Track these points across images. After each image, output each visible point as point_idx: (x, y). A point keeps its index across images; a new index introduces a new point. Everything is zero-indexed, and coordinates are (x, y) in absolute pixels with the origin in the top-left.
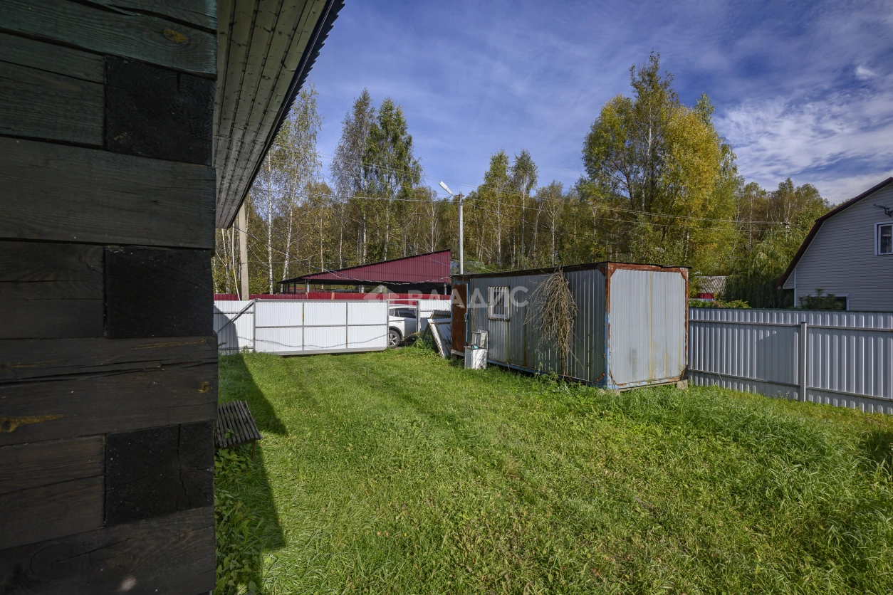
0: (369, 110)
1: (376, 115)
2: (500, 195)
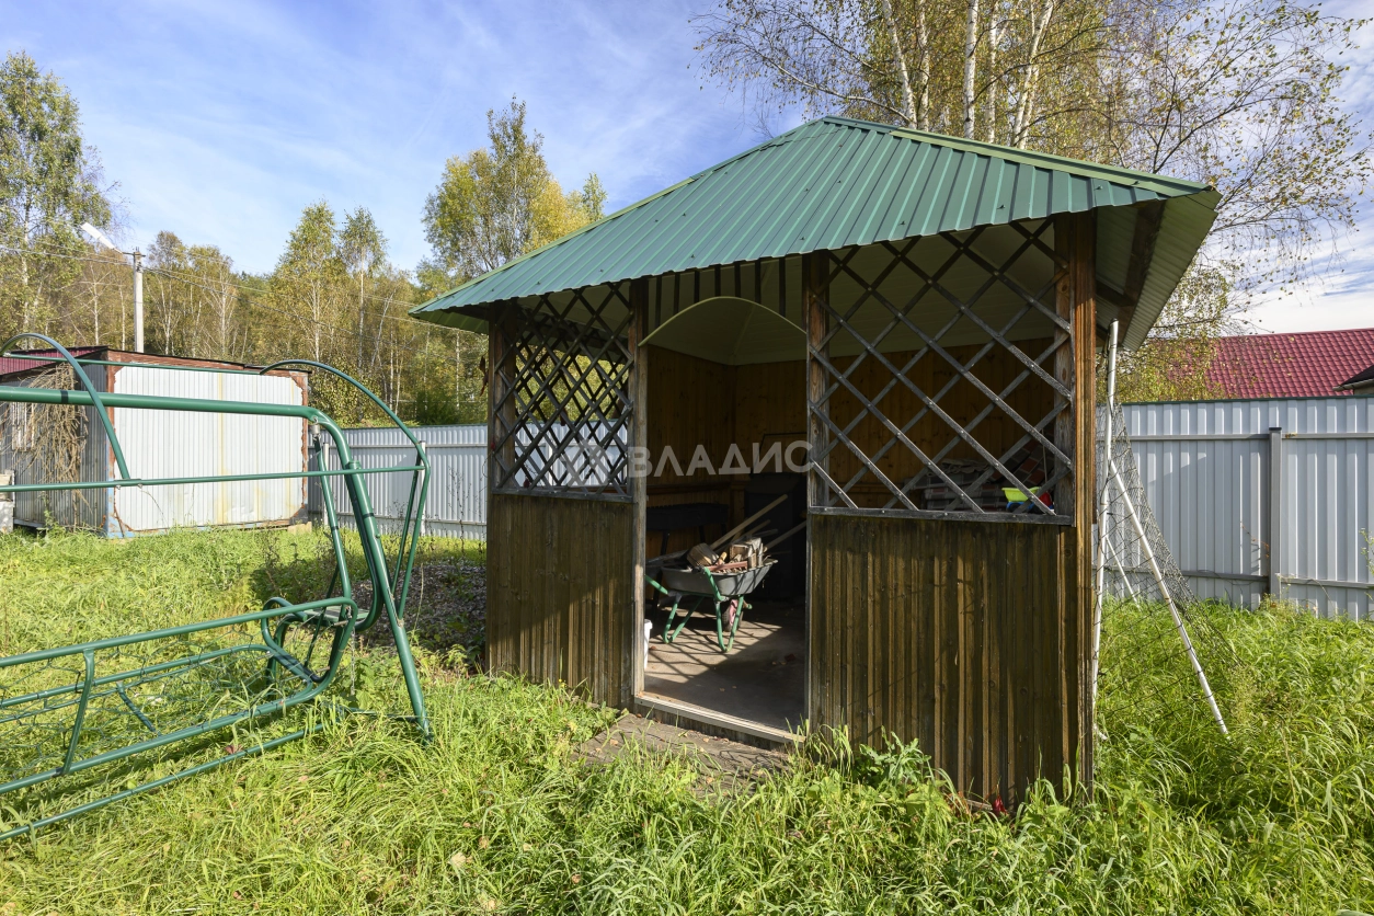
2: (314, 274)
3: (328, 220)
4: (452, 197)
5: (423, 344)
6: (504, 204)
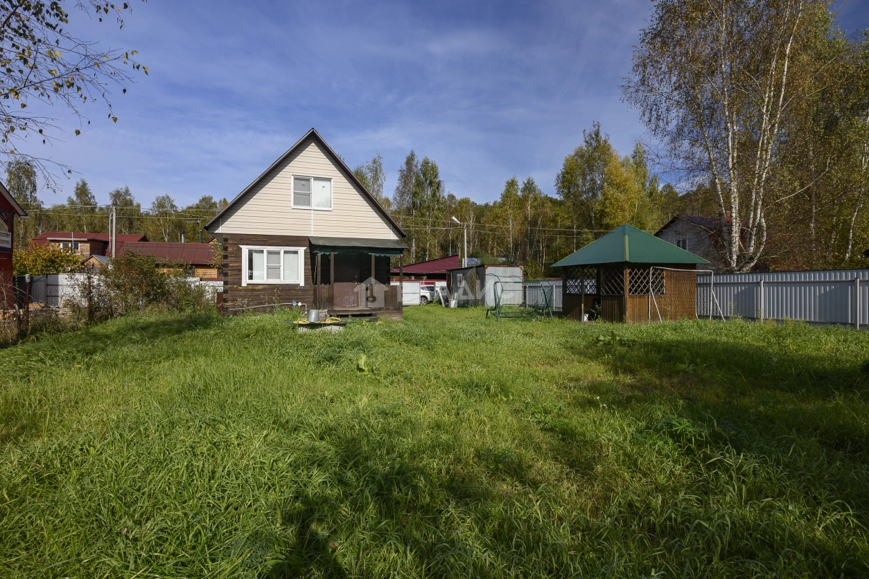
0: (415, 163)
1: (419, 167)
2: (510, 211)
3: (516, 185)
4: (567, 173)
5: (556, 240)
6: (592, 170)
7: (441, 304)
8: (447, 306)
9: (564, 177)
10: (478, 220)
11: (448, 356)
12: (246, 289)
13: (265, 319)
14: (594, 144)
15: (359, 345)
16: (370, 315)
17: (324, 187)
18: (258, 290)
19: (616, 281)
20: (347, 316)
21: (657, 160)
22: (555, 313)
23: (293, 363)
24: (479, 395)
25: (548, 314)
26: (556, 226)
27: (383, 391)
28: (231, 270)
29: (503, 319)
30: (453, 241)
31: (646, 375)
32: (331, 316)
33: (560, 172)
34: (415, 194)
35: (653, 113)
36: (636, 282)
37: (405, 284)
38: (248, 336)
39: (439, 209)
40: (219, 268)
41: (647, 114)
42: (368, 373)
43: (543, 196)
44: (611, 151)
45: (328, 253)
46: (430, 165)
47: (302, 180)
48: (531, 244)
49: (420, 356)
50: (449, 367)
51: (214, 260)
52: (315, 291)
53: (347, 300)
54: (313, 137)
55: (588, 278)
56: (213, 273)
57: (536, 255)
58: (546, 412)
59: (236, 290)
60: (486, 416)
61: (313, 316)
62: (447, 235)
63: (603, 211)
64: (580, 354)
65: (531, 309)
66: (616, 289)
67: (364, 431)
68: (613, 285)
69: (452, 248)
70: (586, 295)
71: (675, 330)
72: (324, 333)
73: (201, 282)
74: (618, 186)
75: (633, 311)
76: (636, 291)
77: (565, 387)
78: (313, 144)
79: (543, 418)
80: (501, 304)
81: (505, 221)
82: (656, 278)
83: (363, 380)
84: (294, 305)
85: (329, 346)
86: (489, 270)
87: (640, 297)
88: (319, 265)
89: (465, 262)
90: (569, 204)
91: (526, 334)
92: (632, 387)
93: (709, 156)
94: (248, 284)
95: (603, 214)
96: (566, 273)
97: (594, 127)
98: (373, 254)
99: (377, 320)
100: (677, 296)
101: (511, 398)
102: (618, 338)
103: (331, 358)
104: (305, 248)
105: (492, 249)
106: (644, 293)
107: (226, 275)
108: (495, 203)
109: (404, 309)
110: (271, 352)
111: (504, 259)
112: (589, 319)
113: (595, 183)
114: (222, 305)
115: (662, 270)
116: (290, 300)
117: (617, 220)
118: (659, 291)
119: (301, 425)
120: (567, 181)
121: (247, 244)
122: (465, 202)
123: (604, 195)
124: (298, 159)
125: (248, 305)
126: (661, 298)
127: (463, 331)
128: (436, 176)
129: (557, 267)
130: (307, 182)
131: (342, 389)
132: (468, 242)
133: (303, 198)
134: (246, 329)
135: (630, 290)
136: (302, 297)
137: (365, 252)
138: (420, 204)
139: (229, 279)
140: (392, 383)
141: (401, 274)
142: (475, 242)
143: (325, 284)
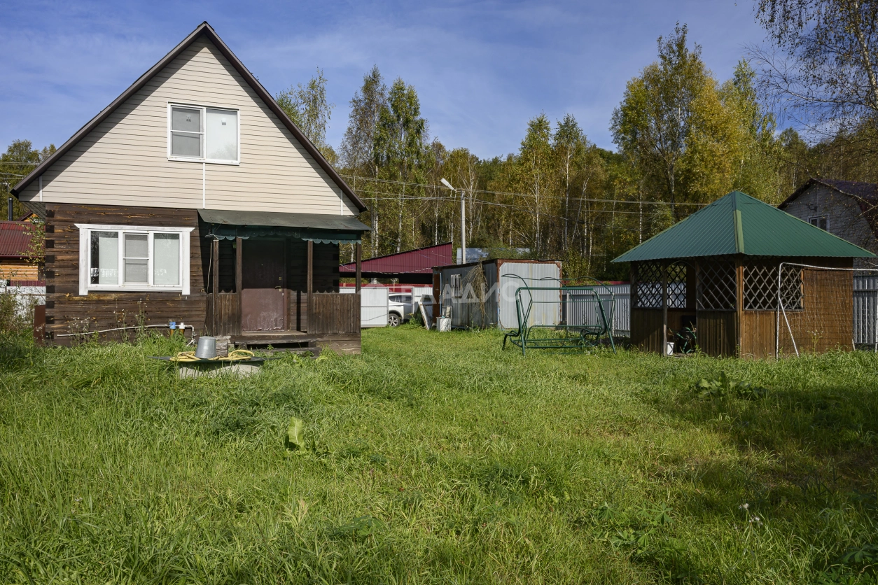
0: (379, 89)
1: (387, 96)
2: (536, 171)
3: (546, 128)
4: (632, 109)
5: (610, 219)
6: (671, 104)
7: (423, 324)
8: (434, 328)
9: (625, 115)
10: (482, 184)
11: (447, 417)
12: (87, 300)
13: (120, 353)
14: (675, 60)
15: (289, 400)
16: (305, 345)
17: (224, 124)
18: (109, 302)
19: (722, 287)
20: (264, 346)
21: (784, 86)
22: (618, 341)
23: (169, 434)
24: (511, 492)
25: (607, 342)
26: (611, 196)
27: (335, 487)
28: (60, 267)
29: (532, 352)
30: (440, 221)
31: (796, 452)
32: (236, 347)
33: (619, 107)
34: (379, 141)
35: (778, 7)
36: (755, 289)
37: (365, 292)
38: (88, 383)
39: (420, 167)
40: (40, 264)
41: (768, 10)
42: (305, 452)
43: (589, 146)
44: (703, 72)
45: (231, 238)
46: (405, 92)
47: (187, 112)
48: (571, 226)
49: (398, 418)
50: (450, 438)
51: (31, 250)
52: (209, 303)
53: (264, 319)
54: (205, 38)
55: (673, 281)
56: (32, 272)
57: (579, 243)
58: (637, 526)
59: (70, 301)
60: (528, 536)
61: (205, 348)
62: (431, 210)
63: (689, 171)
64: (673, 412)
65: (577, 334)
66: (721, 299)
67: (304, 575)
68: (717, 293)
69: (439, 231)
70: (670, 310)
71: (824, 369)
72: (225, 378)
73: (8, 288)
74: (714, 131)
75: (751, 337)
76: (755, 302)
77: (659, 475)
78: (205, 49)
79: (632, 538)
80: (529, 325)
81: (528, 187)
82: (789, 281)
83: (297, 466)
84: (173, 327)
85: (234, 402)
86: (505, 268)
87: (762, 313)
88: (216, 257)
89: (462, 255)
90: (633, 160)
91: (575, 378)
92: (775, 473)
93: (870, 82)
94: (90, 292)
95: (689, 176)
96: (636, 274)
97: (677, 32)
98: (311, 240)
99: (317, 353)
100: (822, 312)
101: (567, 497)
102: (732, 384)
103: (238, 425)
104: (191, 229)
105: (507, 233)
106: (769, 307)
107: (51, 275)
108: (510, 158)
109: (364, 333)
110: (127, 414)
111: (527, 250)
112: (676, 350)
113: (677, 125)
114: (44, 328)
115: (798, 269)
116: (165, 319)
117: (712, 186)
118: (794, 303)
119: (180, 568)
120: (630, 122)
121: (89, 222)
122: (461, 157)
123: (691, 145)
124: (179, 74)
125: (91, 328)
126: (797, 314)
127: (467, 372)
128: (416, 112)
129: (621, 264)
130: (196, 115)
131: (258, 486)
132: (467, 222)
133: (188, 142)
134: (84, 370)
135: (746, 302)
136: (186, 313)
137: (296, 235)
138: (388, 157)
139: (57, 282)
140: (350, 469)
141: (359, 275)
142: (477, 222)
143: (227, 291)
